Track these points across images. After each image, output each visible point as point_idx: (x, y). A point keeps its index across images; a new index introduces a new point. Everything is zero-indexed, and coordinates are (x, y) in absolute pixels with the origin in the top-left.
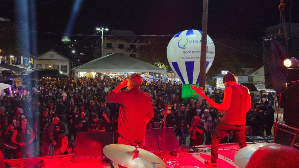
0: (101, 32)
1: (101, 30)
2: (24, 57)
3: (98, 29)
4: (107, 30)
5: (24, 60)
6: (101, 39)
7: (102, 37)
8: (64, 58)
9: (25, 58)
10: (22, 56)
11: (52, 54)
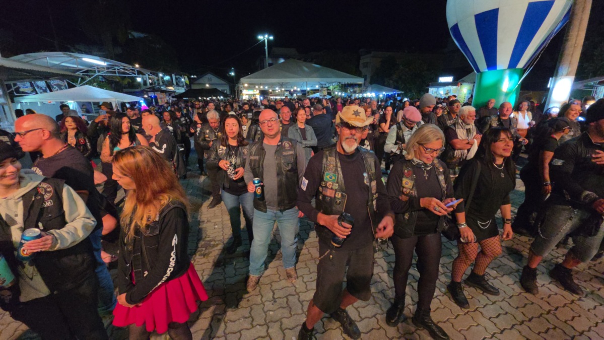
0: (264, 40)
1: (264, 38)
2: (175, 75)
3: (260, 37)
4: (271, 38)
5: (176, 79)
6: (265, 49)
7: (266, 48)
8: (223, 82)
9: (177, 77)
10: (173, 73)
11: (209, 77)
